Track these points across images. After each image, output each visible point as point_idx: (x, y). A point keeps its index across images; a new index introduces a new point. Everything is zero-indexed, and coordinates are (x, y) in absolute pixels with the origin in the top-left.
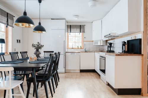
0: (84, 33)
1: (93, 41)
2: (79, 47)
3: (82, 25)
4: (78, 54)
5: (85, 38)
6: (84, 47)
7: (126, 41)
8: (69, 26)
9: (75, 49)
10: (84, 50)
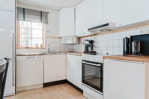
0: (47, 24)
1: (61, 38)
2: (39, 46)
3: (44, 12)
4: (41, 57)
5: (48, 32)
6: (47, 46)
7: (129, 37)
8: (22, 10)
9: (33, 48)
10: (47, 50)
